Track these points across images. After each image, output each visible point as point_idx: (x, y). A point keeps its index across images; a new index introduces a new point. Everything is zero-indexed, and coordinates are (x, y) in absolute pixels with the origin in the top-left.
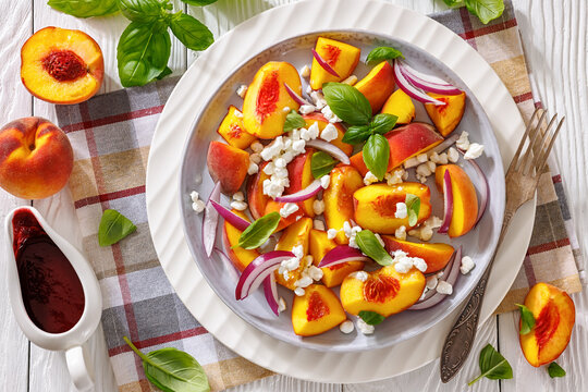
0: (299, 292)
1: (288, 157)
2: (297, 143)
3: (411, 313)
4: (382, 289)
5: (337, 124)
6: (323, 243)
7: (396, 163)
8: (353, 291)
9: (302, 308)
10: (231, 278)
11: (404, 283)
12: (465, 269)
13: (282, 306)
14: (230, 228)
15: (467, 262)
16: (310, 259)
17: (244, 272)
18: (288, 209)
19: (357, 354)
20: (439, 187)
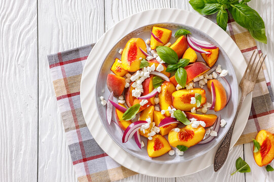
0: (150, 138)
1: (142, 80)
2: (146, 73)
3: (200, 145)
4: (187, 135)
5: (163, 64)
6: (160, 116)
7: (190, 80)
8: (174, 137)
9: (151, 145)
10: (120, 134)
11: (196, 132)
12: (222, 125)
13: (143, 145)
14: (118, 111)
15: (223, 122)
16: (154, 124)
17: (126, 131)
18: (143, 102)
19: (177, 164)
20: (209, 90)
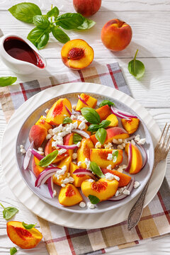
1: (64, 134)
4: (100, 187)
5: (86, 123)
8: (87, 185)
9: (64, 192)
11: (109, 183)
12: (136, 186)
15: (137, 184)
16: (69, 174)
18: (62, 151)
